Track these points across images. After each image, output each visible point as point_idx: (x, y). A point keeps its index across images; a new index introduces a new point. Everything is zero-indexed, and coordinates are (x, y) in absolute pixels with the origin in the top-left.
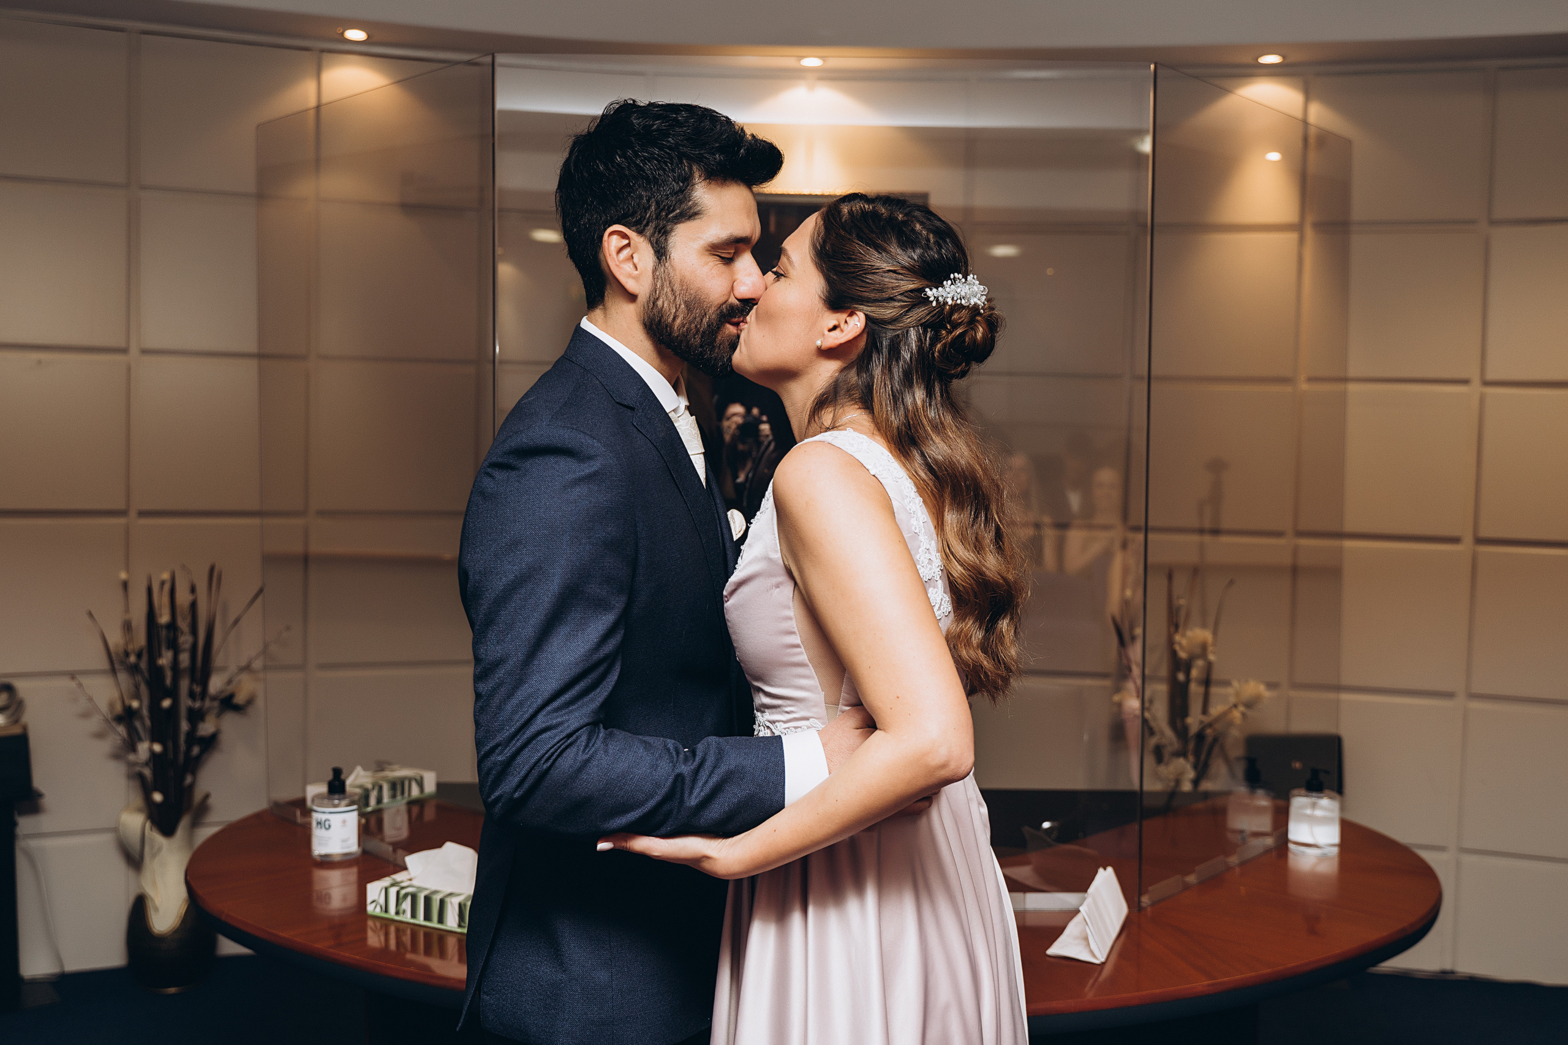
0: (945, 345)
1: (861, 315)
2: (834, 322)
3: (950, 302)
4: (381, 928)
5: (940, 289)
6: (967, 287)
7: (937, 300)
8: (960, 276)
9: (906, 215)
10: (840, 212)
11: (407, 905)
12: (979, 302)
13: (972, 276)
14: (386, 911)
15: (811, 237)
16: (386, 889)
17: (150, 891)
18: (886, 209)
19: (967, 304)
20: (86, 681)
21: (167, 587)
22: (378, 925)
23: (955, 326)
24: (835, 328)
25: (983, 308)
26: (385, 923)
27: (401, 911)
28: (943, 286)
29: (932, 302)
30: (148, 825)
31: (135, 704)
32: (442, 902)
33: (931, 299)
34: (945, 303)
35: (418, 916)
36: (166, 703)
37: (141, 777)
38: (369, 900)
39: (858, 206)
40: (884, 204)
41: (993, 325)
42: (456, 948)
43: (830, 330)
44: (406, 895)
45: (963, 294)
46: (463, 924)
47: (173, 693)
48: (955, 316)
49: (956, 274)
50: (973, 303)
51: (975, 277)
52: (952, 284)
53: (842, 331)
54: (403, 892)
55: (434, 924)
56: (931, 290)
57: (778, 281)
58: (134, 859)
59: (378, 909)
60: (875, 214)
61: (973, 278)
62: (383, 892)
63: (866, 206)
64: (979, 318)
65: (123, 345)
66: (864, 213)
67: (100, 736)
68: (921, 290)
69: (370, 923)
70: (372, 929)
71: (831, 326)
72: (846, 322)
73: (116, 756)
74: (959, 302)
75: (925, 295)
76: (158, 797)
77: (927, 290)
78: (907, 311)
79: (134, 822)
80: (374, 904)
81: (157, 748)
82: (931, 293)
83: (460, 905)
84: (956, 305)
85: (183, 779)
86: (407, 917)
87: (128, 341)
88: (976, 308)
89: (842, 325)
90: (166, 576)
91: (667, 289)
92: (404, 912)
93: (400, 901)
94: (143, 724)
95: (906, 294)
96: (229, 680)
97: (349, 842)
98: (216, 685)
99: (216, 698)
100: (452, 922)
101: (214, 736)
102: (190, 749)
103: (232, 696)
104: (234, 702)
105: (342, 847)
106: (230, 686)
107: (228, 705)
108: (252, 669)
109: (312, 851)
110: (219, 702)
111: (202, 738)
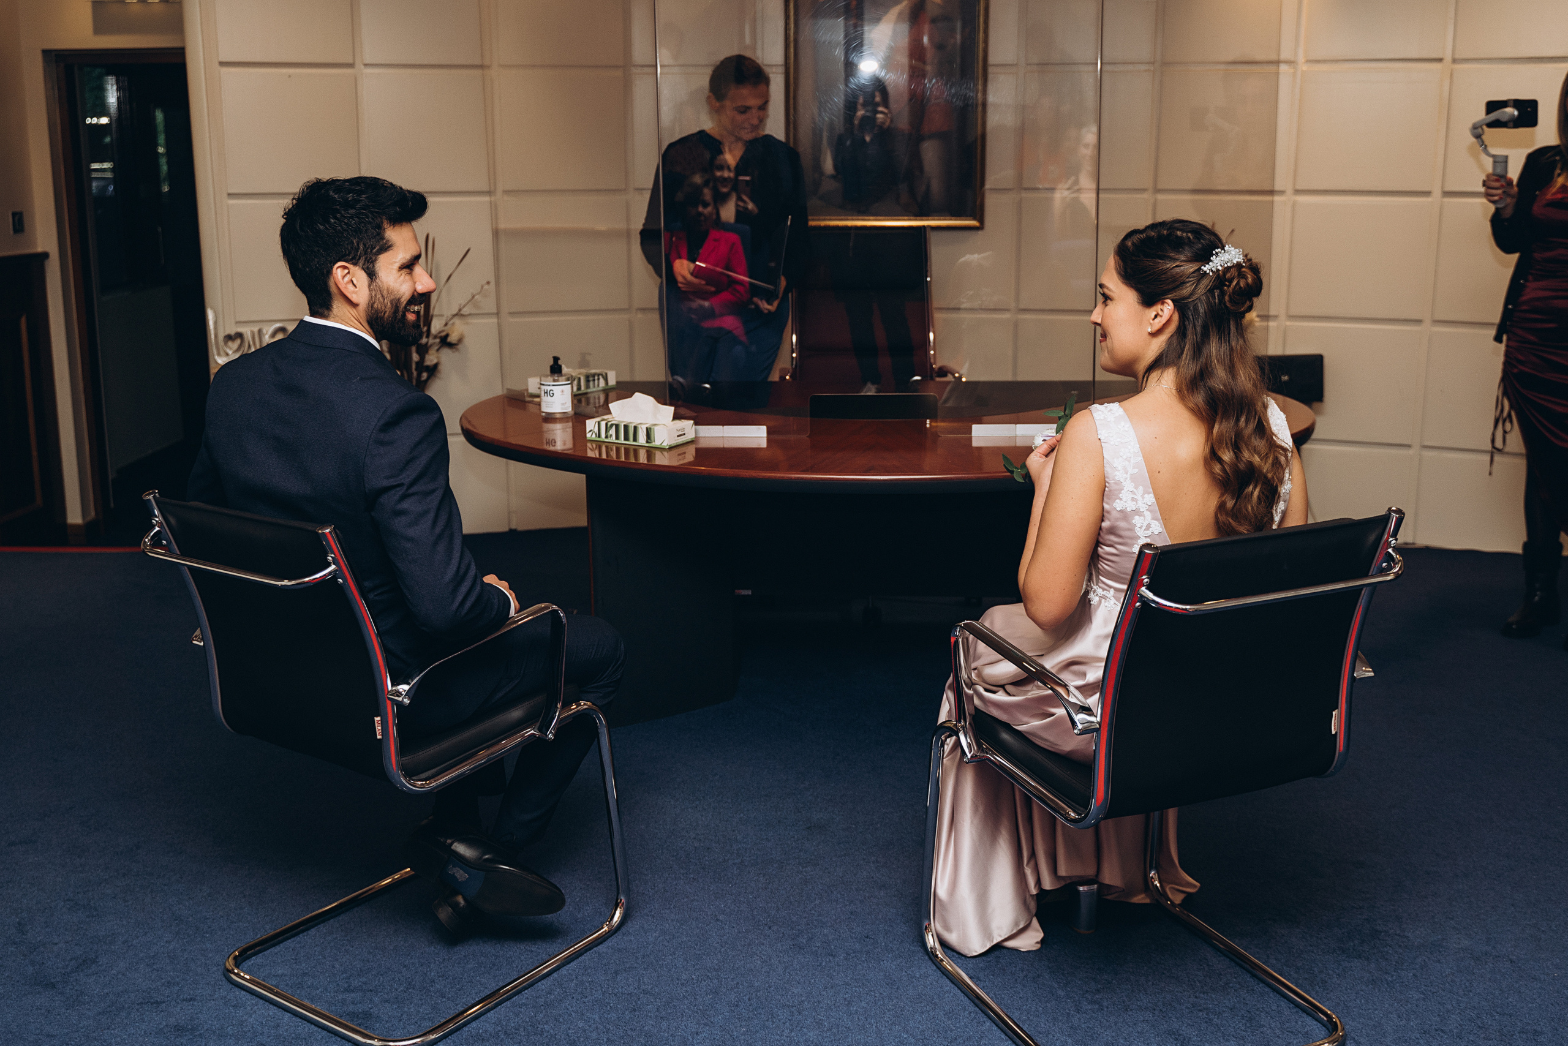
0: (1230, 295)
1: (1169, 301)
2: (1154, 313)
3: (1220, 268)
4: (596, 448)
5: (1210, 263)
6: (1227, 254)
7: (1212, 271)
8: (1219, 250)
9: (1168, 230)
10: (1127, 247)
11: (613, 431)
12: (1239, 260)
13: (1227, 246)
14: (599, 436)
15: (1115, 269)
16: (599, 423)
18: (1154, 232)
19: (1232, 265)
22: (594, 446)
23: (1231, 281)
24: (1156, 316)
25: (1244, 262)
26: (599, 445)
27: (609, 436)
28: (1211, 261)
29: (1209, 273)
32: (635, 428)
33: (1208, 272)
34: (1218, 270)
35: (620, 438)
38: (588, 431)
39: (1136, 238)
40: (1152, 230)
41: (1255, 269)
42: (646, 455)
43: (1153, 319)
44: (612, 425)
45: (1226, 260)
46: (649, 441)
48: (1228, 276)
49: (1217, 250)
50: (1235, 262)
51: (1230, 246)
52: (1216, 257)
53: (1161, 316)
54: (609, 424)
55: (631, 442)
56: (1205, 266)
57: (1106, 305)
59: (594, 436)
60: (1149, 238)
61: (1229, 247)
62: (597, 423)
63: (1142, 236)
64: (1244, 269)
65: (351, 62)
66: (1142, 241)
68: (1200, 269)
69: (589, 445)
70: (591, 449)
71: (1153, 316)
72: (1162, 310)
74: (1226, 265)
75: (1203, 271)
77: (1203, 267)
78: (1196, 286)
80: (591, 432)
82: (1206, 268)
83: (647, 428)
84: (1225, 268)
86: (613, 439)
87: (354, 59)
88: (1239, 265)
89: (1160, 313)
91: (379, 296)
92: (611, 435)
93: (608, 429)
95: (1191, 276)
96: (444, 323)
97: (566, 406)
98: (435, 327)
99: (435, 337)
100: (642, 439)
101: (436, 366)
102: (419, 375)
103: (447, 335)
104: (449, 340)
105: (562, 409)
106: (446, 328)
107: (445, 342)
108: (463, 316)
109: (543, 412)
110: (438, 340)
111: (428, 367)
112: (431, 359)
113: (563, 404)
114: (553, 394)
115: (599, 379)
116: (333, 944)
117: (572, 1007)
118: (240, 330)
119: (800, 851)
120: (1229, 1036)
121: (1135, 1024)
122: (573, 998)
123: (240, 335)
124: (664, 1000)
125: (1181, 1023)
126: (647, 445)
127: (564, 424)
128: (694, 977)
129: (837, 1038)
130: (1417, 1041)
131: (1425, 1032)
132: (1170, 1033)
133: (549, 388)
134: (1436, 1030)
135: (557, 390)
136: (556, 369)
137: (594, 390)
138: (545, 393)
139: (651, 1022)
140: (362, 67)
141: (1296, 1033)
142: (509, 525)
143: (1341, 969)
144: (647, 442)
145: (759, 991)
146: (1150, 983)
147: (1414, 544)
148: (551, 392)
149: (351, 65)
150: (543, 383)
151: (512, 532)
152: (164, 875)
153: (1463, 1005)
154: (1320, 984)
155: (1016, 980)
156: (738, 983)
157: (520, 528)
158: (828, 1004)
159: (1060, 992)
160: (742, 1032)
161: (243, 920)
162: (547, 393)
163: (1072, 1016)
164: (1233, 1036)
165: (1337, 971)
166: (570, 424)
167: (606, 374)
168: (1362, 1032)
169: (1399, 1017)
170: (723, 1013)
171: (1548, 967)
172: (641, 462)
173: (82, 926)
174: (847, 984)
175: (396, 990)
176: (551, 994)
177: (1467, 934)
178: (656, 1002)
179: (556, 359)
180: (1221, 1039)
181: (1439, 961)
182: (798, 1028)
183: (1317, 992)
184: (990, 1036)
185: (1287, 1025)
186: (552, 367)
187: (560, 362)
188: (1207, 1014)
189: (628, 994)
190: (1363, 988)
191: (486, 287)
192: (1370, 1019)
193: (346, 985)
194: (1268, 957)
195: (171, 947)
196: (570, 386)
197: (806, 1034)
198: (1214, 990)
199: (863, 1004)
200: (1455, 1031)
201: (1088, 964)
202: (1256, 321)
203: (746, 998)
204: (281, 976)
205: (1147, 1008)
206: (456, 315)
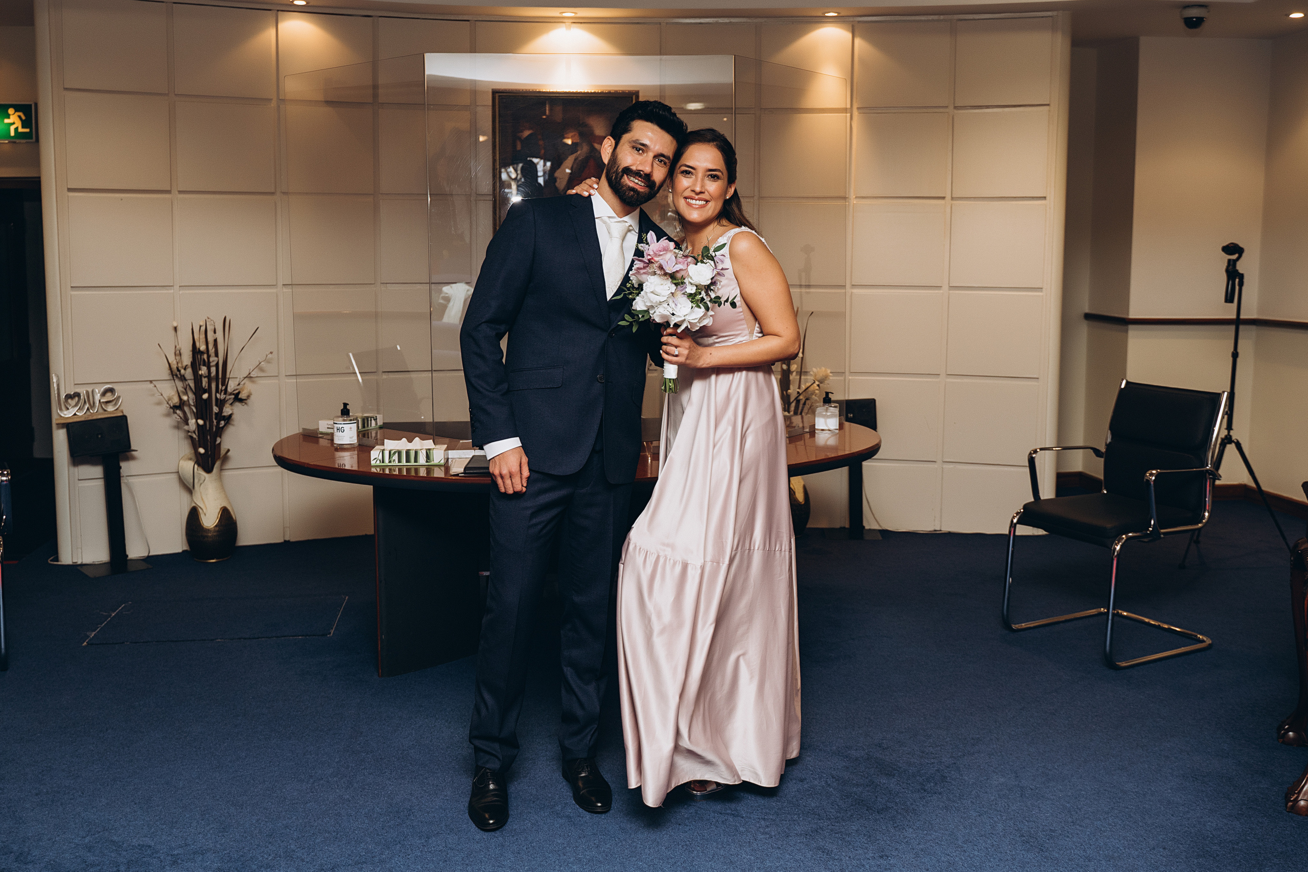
11: (396, 457)
14: (383, 462)
17: (200, 504)
20: (159, 385)
21: (203, 328)
22: (378, 469)
26: (382, 468)
27: (392, 461)
30: (196, 466)
31: (185, 398)
32: (416, 453)
35: (402, 461)
36: (205, 396)
37: (191, 437)
38: (372, 457)
42: (425, 471)
44: (395, 452)
46: (429, 461)
47: (209, 391)
54: (392, 452)
55: (412, 463)
58: (188, 488)
59: (378, 462)
62: (381, 453)
65: (169, 189)
67: (168, 415)
69: (374, 468)
73: (177, 427)
76: (202, 451)
79: (188, 466)
80: (376, 460)
81: (201, 422)
83: (427, 452)
85: (216, 441)
86: (397, 463)
87: (171, 187)
90: (202, 323)
92: (394, 460)
93: (391, 456)
94: (190, 409)
96: (238, 384)
97: (353, 439)
98: (230, 387)
99: (231, 394)
100: (422, 460)
101: (230, 416)
102: (218, 423)
103: (239, 393)
104: (240, 396)
105: (350, 441)
106: (238, 387)
107: (237, 398)
108: (251, 377)
109: (335, 444)
110: (233, 396)
111: (224, 416)
112: (227, 411)
113: (351, 438)
114: (344, 430)
115: (371, 420)
116: (211, 832)
117: (400, 862)
118: (78, 390)
119: (546, 751)
120: (857, 847)
121: (795, 845)
122: (399, 856)
123: (77, 395)
124: (466, 853)
125: (824, 842)
126: (427, 464)
127: (351, 452)
128: (484, 837)
129: (593, 869)
130: (978, 841)
131: (982, 836)
132: (819, 848)
133: (341, 426)
134: (989, 834)
135: (347, 427)
136: (345, 412)
137: (371, 428)
138: (337, 429)
139: (459, 868)
140: (177, 192)
141: (900, 842)
142: (284, 537)
143: (924, 801)
144: (427, 462)
145: (533, 843)
146: (801, 819)
147: (941, 530)
148: (342, 429)
149: (169, 192)
150: (335, 422)
151: (286, 543)
152: (69, 793)
153: (1004, 818)
154: (912, 812)
155: (711, 823)
156: (517, 839)
157: (293, 540)
158: (583, 848)
159: (741, 829)
160: (526, 869)
161: (138, 819)
162: (339, 429)
163: (752, 843)
164: (860, 847)
165: (922, 803)
166: (356, 452)
167: (376, 417)
168: (942, 838)
169: (965, 828)
170: (510, 859)
171: (1054, 791)
172: (421, 475)
173: (13, 830)
174: (594, 834)
175: (267, 859)
176: (382, 854)
177: (1002, 775)
178: (460, 854)
179: (345, 405)
180: (852, 850)
181: (986, 793)
182: (565, 864)
183: (911, 817)
184: (699, 860)
185: (894, 838)
186: (342, 410)
187: (348, 407)
188: (841, 835)
189: (439, 851)
190: (940, 812)
191: (270, 356)
192: (947, 830)
193: (228, 859)
194: (877, 797)
195: (87, 841)
196: (356, 424)
197: (571, 868)
198: (843, 820)
199: (608, 846)
200: (1001, 834)
201: (758, 810)
202: (830, 376)
203: (525, 848)
204: (177, 855)
205: (801, 834)
206: (246, 377)
